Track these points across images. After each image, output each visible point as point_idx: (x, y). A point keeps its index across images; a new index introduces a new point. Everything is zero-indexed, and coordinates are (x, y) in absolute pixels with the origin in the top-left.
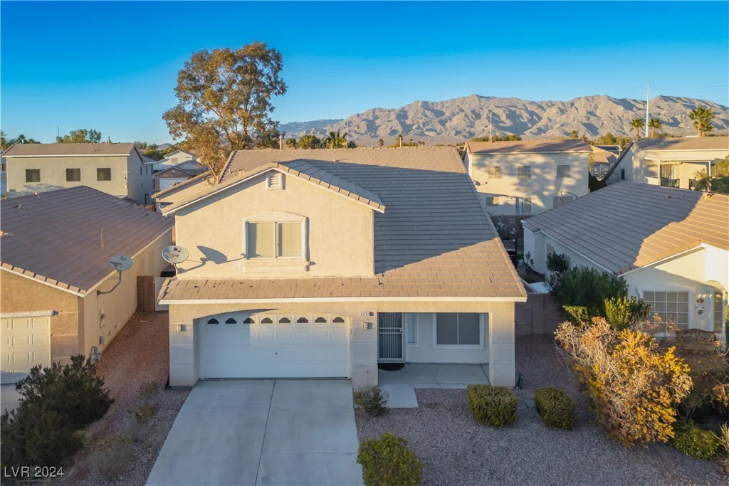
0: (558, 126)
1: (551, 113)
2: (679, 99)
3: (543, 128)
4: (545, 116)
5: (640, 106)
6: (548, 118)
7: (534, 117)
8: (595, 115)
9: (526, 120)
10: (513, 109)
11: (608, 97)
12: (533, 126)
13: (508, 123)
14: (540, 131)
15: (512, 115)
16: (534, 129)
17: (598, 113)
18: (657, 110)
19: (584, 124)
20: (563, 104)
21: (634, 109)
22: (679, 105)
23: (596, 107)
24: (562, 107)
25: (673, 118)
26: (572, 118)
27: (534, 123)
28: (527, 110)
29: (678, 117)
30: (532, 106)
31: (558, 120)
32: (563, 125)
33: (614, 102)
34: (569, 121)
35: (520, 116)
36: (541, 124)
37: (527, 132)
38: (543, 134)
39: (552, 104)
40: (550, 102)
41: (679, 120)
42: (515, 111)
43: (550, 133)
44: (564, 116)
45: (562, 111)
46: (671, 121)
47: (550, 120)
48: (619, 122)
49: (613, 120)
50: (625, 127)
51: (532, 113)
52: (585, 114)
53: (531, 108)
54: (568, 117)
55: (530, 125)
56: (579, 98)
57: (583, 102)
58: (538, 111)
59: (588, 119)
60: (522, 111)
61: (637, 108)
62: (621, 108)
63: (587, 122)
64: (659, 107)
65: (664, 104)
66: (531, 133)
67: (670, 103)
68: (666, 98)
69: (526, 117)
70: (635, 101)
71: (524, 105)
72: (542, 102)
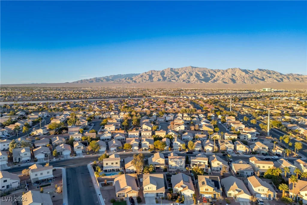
0: (221, 79)
1: (219, 74)
2: (265, 70)
3: (215, 80)
4: (216, 75)
5: (251, 72)
6: (218, 76)
7: (212, 76)
8: (235, 76)
9: (209, 77)
10: (205, 72)
11: (239, 69)
12: (212, 79)
13: (203, 78)
14: (215, 81)
15: (204, 75)
16: (212, 80)
17: (236, 74)
18: (257, 74)
19: (231, 79)
20: (223, 71)
21: (249, 74)
22: (265, 72)
23: (235, 72)
24: (223, 72)
25: (263, 77)
26: (226, 76)
27: (212, 78)
28: (210, 73)
29: (264, 77)
30: (212, 71)
31: (221, 77)
32: (223, 79)
33: (242, 71)
34: (225, 77)
35: (207, 75)
36: (215, 78)
37: (210, 81)
38: (216, 82)
39: (219, 71)
40: (219, 70)
41: (265, 78)
42: (205, 73)
43: (218, 82)
44: (224, 75)
45: (223, 74)
46: (262, 78)
47: (218, 77)
48: (243, 78)
49: (241, 78)
50: (245, 80)
51: (212, 74)
52: (231, 75)
53: (212, 72)
54: (225, 76)
55: (211, 79)
56: (229, 69)
57: (230, 70)
58: (214, 73)
59: (232, 77)
60: (208, 73)
61: (250, 73)
62: (244, 73)
63: (232, 78)
64: (258, 73)
65: (259, 72)
66: (211, 81)
67: (262, 71)
68: (260, 70)
69: (209, 75)
70: (249, 70)
71: (209, 71)
72: (215, 70)
